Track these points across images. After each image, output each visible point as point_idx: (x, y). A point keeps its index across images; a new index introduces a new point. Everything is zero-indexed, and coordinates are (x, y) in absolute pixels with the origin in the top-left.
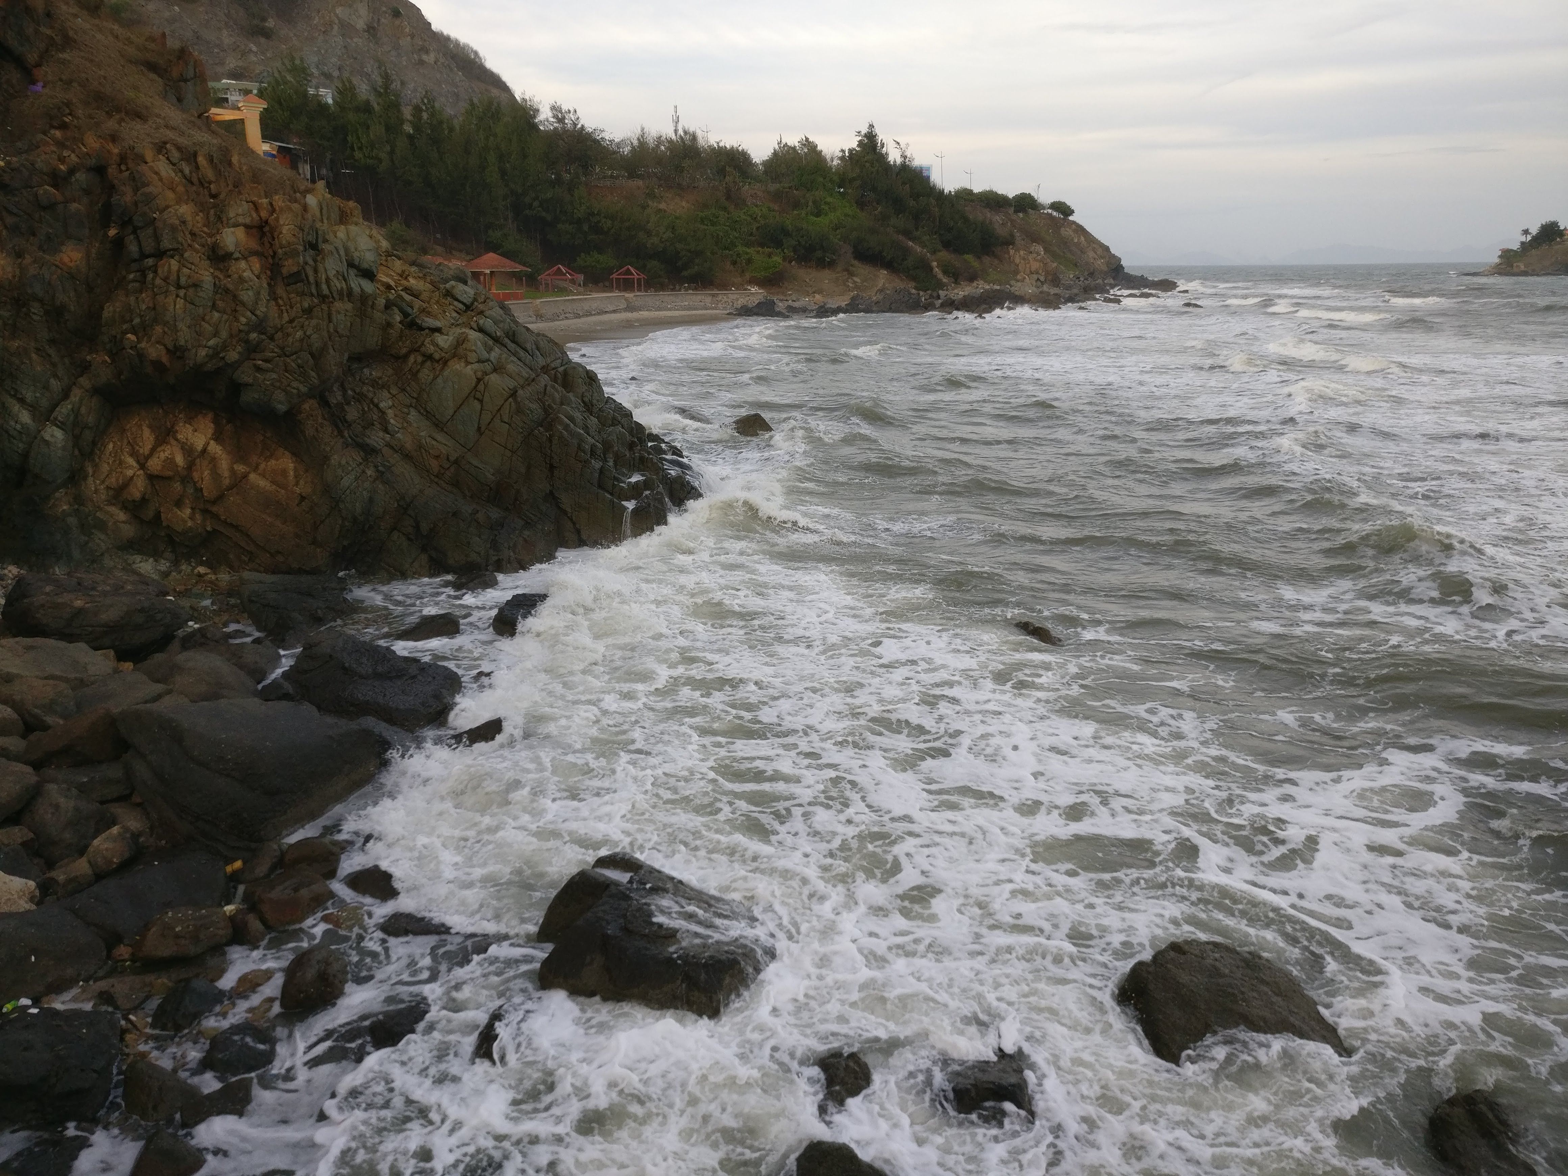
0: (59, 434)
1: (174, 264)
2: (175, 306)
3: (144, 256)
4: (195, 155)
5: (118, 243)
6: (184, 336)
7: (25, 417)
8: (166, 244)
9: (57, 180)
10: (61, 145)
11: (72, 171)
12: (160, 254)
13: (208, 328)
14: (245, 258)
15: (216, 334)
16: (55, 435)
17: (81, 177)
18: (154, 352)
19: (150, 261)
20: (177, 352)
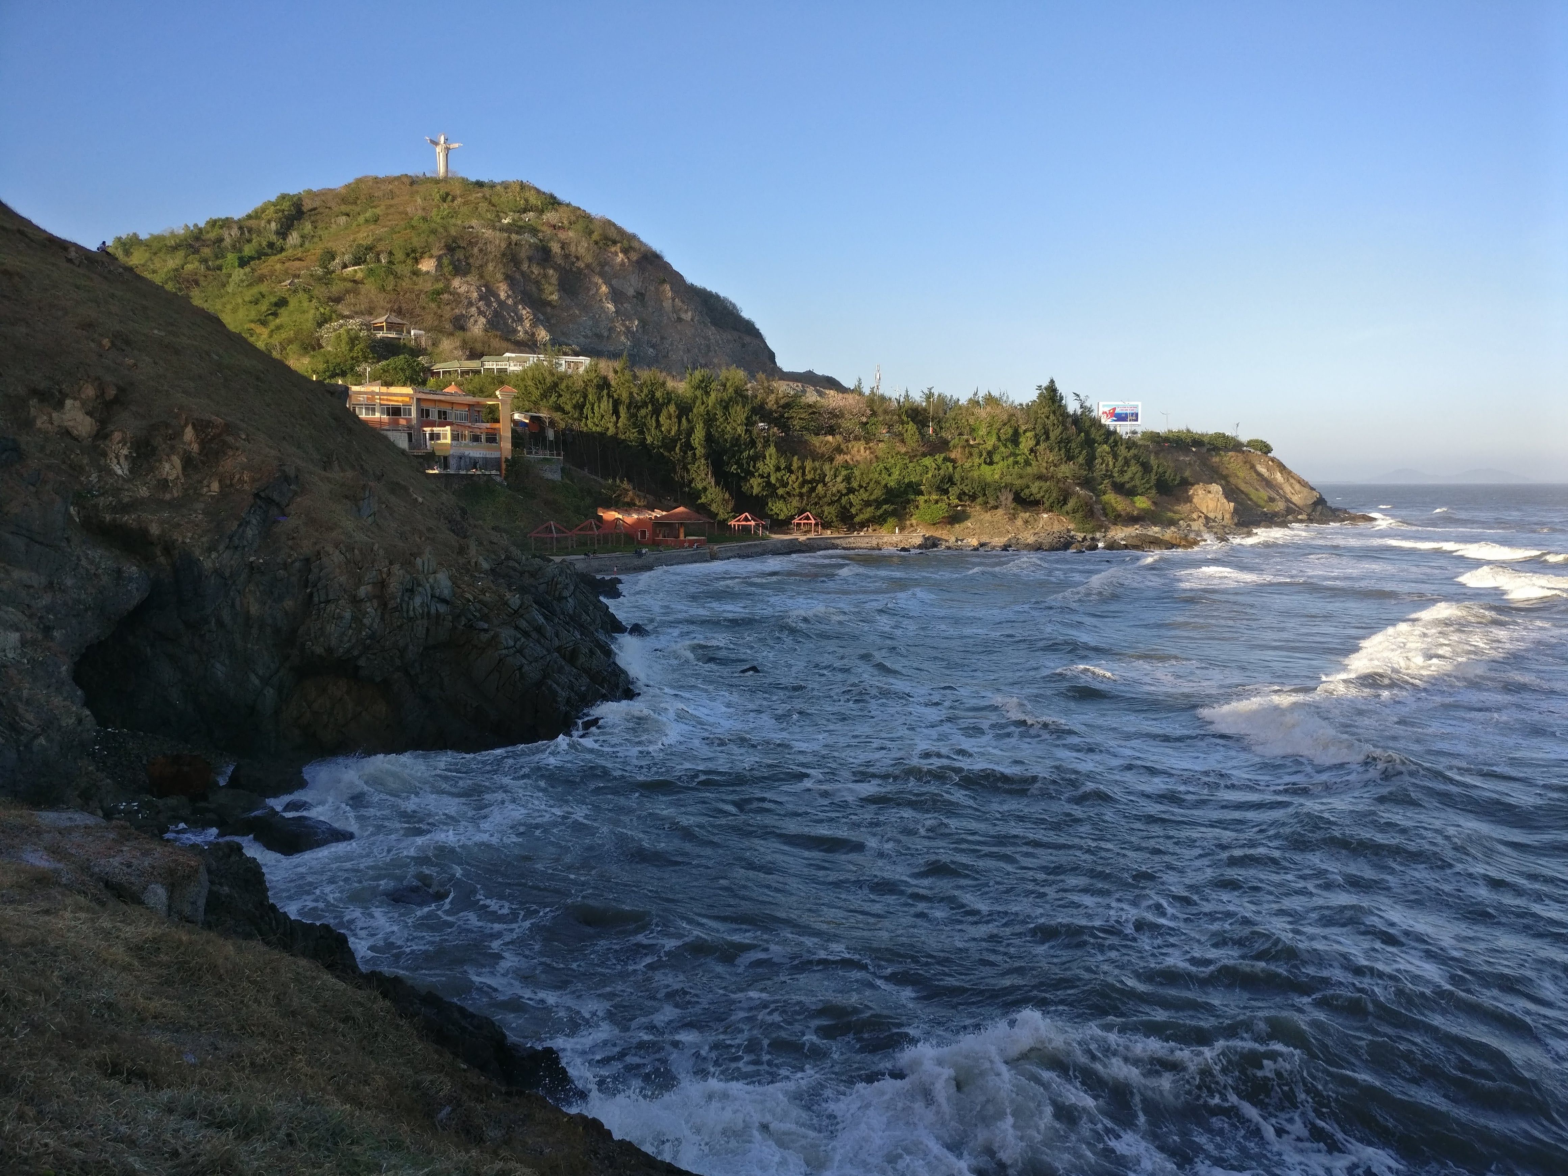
0: (271, 691)
1: (333, 606)
2: (331, 628)
3: (320, 602)
4: (353, 549)
5: (311, 595)
6: (334, 642)
7: (257, 682)
8: (331, 597)
9: (285, 567)
10: (291, 548)
11: (293, 562)
12: (328, 602)
13: (346, 639)
14: (371, 600)
15: (349, 641)
16: (270, 692)
17: (297, 564)
18: (319, 650)
19: (323, 605)
20: (330, 650)
